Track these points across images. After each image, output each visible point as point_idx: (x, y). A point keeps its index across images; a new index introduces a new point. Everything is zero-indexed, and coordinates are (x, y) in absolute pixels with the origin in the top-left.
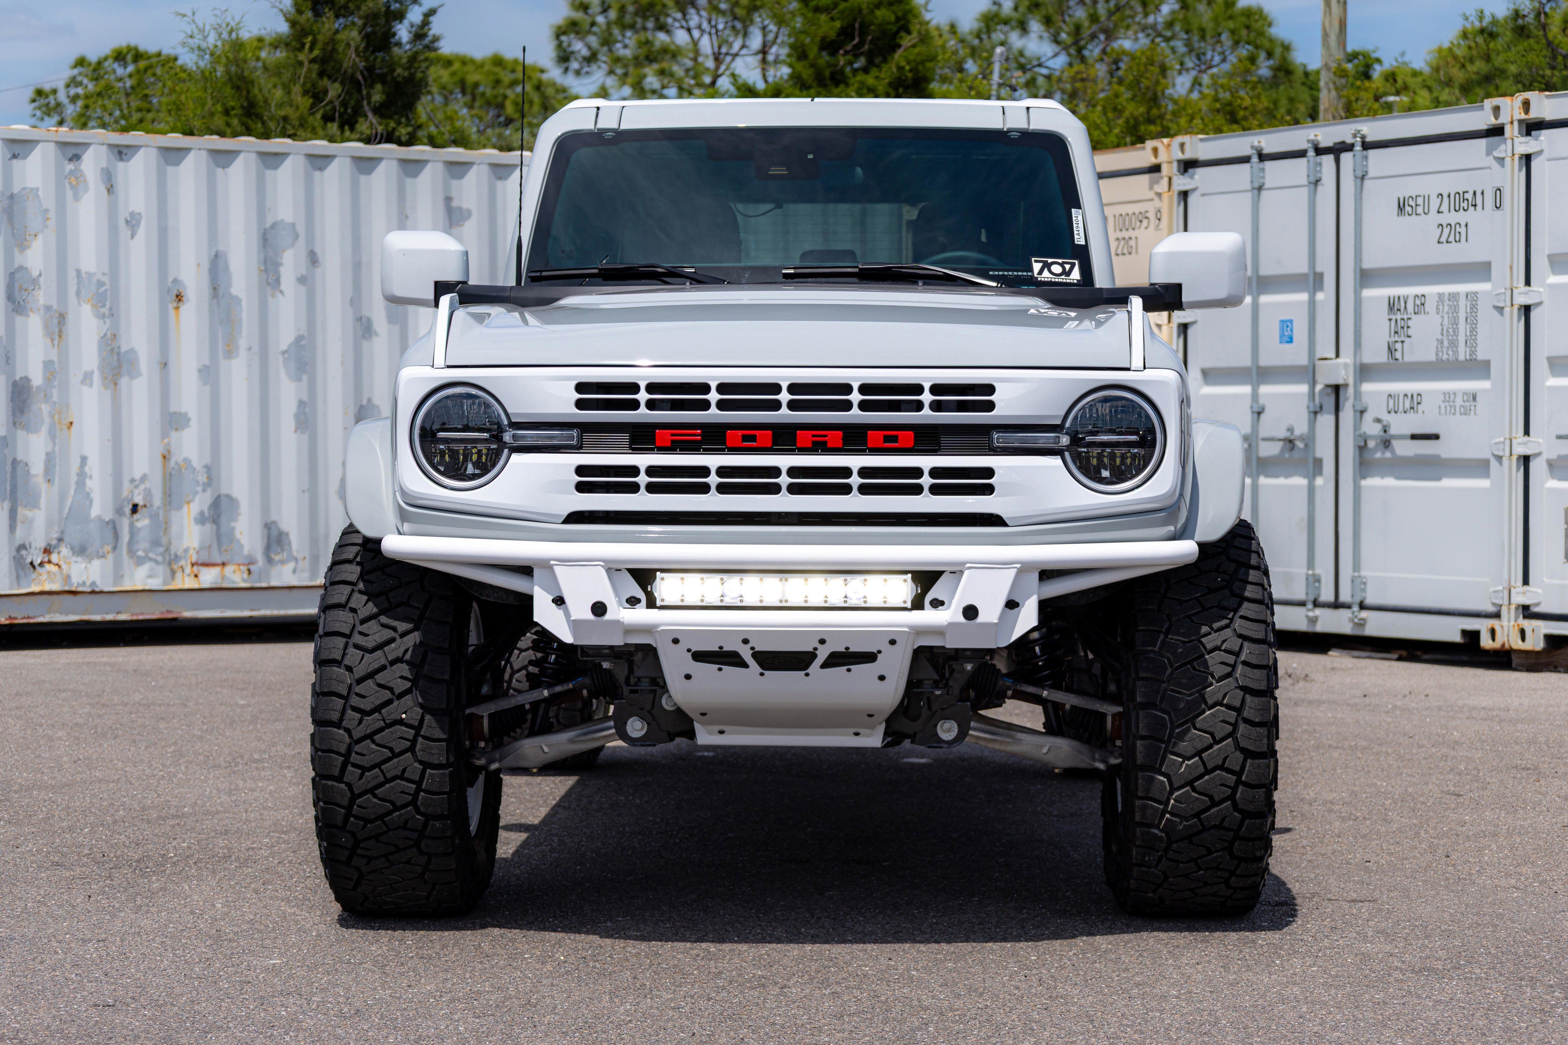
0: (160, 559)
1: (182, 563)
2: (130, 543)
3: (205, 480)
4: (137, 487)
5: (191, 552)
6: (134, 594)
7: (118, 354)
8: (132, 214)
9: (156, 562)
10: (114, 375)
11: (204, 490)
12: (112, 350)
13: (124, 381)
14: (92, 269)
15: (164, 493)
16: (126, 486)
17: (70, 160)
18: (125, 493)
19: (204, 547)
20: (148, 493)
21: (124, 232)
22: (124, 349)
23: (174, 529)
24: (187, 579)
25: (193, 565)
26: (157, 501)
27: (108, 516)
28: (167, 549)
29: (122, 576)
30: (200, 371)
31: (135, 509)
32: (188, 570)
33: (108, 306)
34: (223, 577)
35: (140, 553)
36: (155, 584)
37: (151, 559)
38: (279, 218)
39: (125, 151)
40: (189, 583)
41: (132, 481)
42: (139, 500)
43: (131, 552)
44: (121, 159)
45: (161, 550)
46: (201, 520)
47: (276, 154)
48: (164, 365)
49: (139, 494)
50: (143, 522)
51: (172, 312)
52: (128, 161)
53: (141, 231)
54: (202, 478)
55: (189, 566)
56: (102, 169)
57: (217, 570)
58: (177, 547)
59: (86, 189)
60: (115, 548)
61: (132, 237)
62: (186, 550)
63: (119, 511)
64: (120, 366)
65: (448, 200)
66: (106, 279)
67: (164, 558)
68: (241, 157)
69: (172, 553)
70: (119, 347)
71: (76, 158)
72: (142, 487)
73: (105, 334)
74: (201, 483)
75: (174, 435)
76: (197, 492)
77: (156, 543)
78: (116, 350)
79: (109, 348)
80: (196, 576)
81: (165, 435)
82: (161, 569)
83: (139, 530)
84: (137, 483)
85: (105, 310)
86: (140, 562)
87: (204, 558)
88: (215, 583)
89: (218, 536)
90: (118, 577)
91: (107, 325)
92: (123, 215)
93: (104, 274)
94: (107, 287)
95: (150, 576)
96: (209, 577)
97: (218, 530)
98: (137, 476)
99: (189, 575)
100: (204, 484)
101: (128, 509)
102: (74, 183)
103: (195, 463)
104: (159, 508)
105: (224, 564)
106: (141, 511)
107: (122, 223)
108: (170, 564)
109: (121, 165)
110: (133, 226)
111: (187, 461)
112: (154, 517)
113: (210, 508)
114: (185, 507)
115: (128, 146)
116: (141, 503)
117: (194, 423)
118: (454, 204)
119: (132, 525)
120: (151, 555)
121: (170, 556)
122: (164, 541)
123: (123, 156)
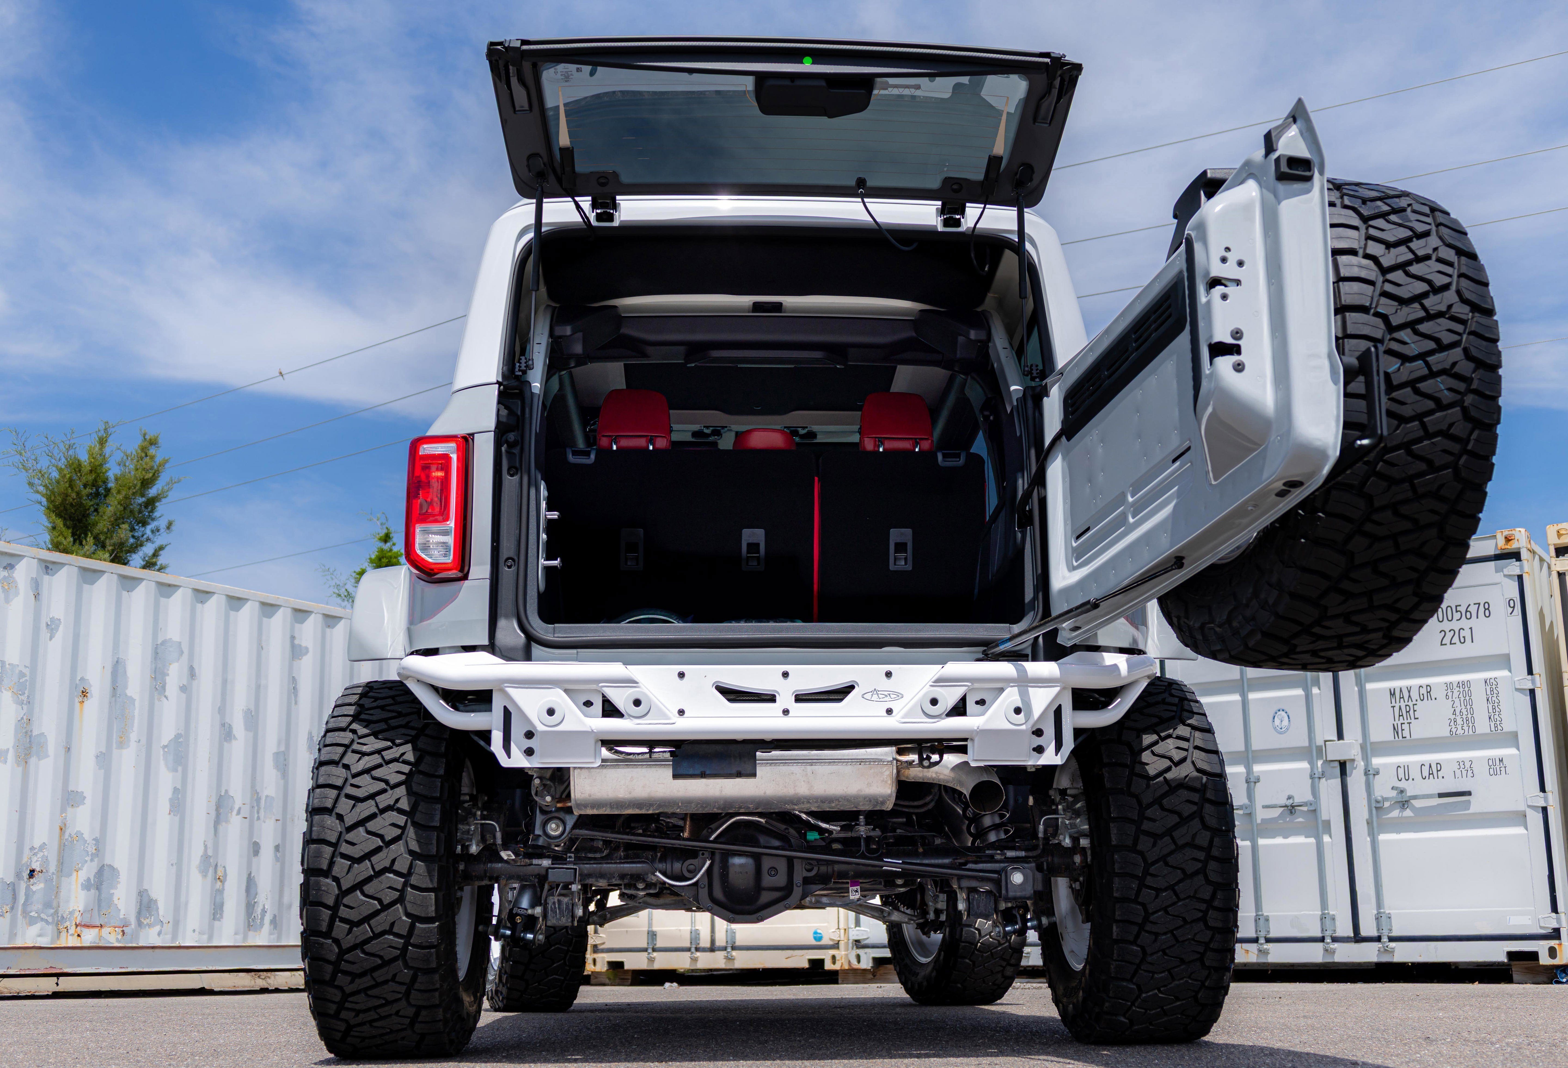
0: (50, 919)
1: (67, 924)
2: (25, 904)
3: (94, 851)
4: (35, 854)
5: (77, 913)
6: (23, 951)
7: (30, 737)
8: (52, 619)
9: (47, 922)
10: (25, 754)
11: (92, 860)
12: (26, 732)
13: (33, 760)
14: (16, 662)
15: (58, 861)
16: (27, 853)
17: (5, 568)
18: (25, 860)
19: (88, 910)
20: (45, 860)
21: (44, 634)
22: (35, 733)
23: (63, 893)
24: (70, 938)
25: (77, 926)
26: (52, 868)
27: (9, 879)
28: (56, 912)
29: (16, 934)
30: (97, 757)
31: (32, 873)
32: (72, 930)
33: (26, 695)
34: (100, 937)
35: (33, 914)
36: (44, 942)
37: (42, 919)
38: (168, 637)
39: (51, 566)
40: (72, 942)
41: (32, 848)
42: (36, 866)
43: (25, 913)
44: (47, 573)
45: (52, 911)
46: (87, 886)
47: (169, 585)
48: (68, 750)
49: (37, 861)
50: (38, 886)
51: (77, 705)
52: (53, 575)
53: (59, 635)
54: (91, 849)
55: (74, 927)
56: (32, 578)
57: (97, 930)
58: (64, 910)
59: (17, 594)
60: (12, 908)
61: (51, 639)
62: (71, 913)
63: (18, 875)
64: (30, 747)
65: (293, 638)
66: (27, 671)
67: (53, 919)
68: (144, 583)
69: (60, 915)
70: (31, 731)
71: (10, 567)
72: (40, 854)
73: (22, 718)
74: (90, 853)
75: (70, 810)
76: (86, 861)
77: (48, 905)
78: (30, 733)
79: (24, 731)
80: (79, 936)
81: (63, 810)
82: (50, 929)
83: (34, 892)
84: (36, 851)
85: (24, 698)
86: (32, 922)
87: (86, 920)
88: (94, 943)
89: (99, 901)
90: (13, 935)
91: (25, 711)
92: (44, 620)
93: (25, 666)
94: (27, 678)
95: (40, 935)
96: (89, 937)
97: (99, 895)
98: (37, 845)
99: (72, 935)
100: (92, 854)
101: (26, 874)
102: (7, 587)
103: (86, 836)
104: (53, 873)
105: (101, 926)
106: (37, 876)
107: (43, 626)
108: (57, 924)
109: (46, 578)
110: (52, 629)
111: (79, 834)
112: (48, 881)
113: (95, 876)
114: (75, 874)
115: (54, 563)
116: (38, 869)
117: (88, 801)
118: (296, 642)
119: (28, 888)
120: (43, 916)
121: (58, 917)
122: (55, 904)
123: (50, 571)
